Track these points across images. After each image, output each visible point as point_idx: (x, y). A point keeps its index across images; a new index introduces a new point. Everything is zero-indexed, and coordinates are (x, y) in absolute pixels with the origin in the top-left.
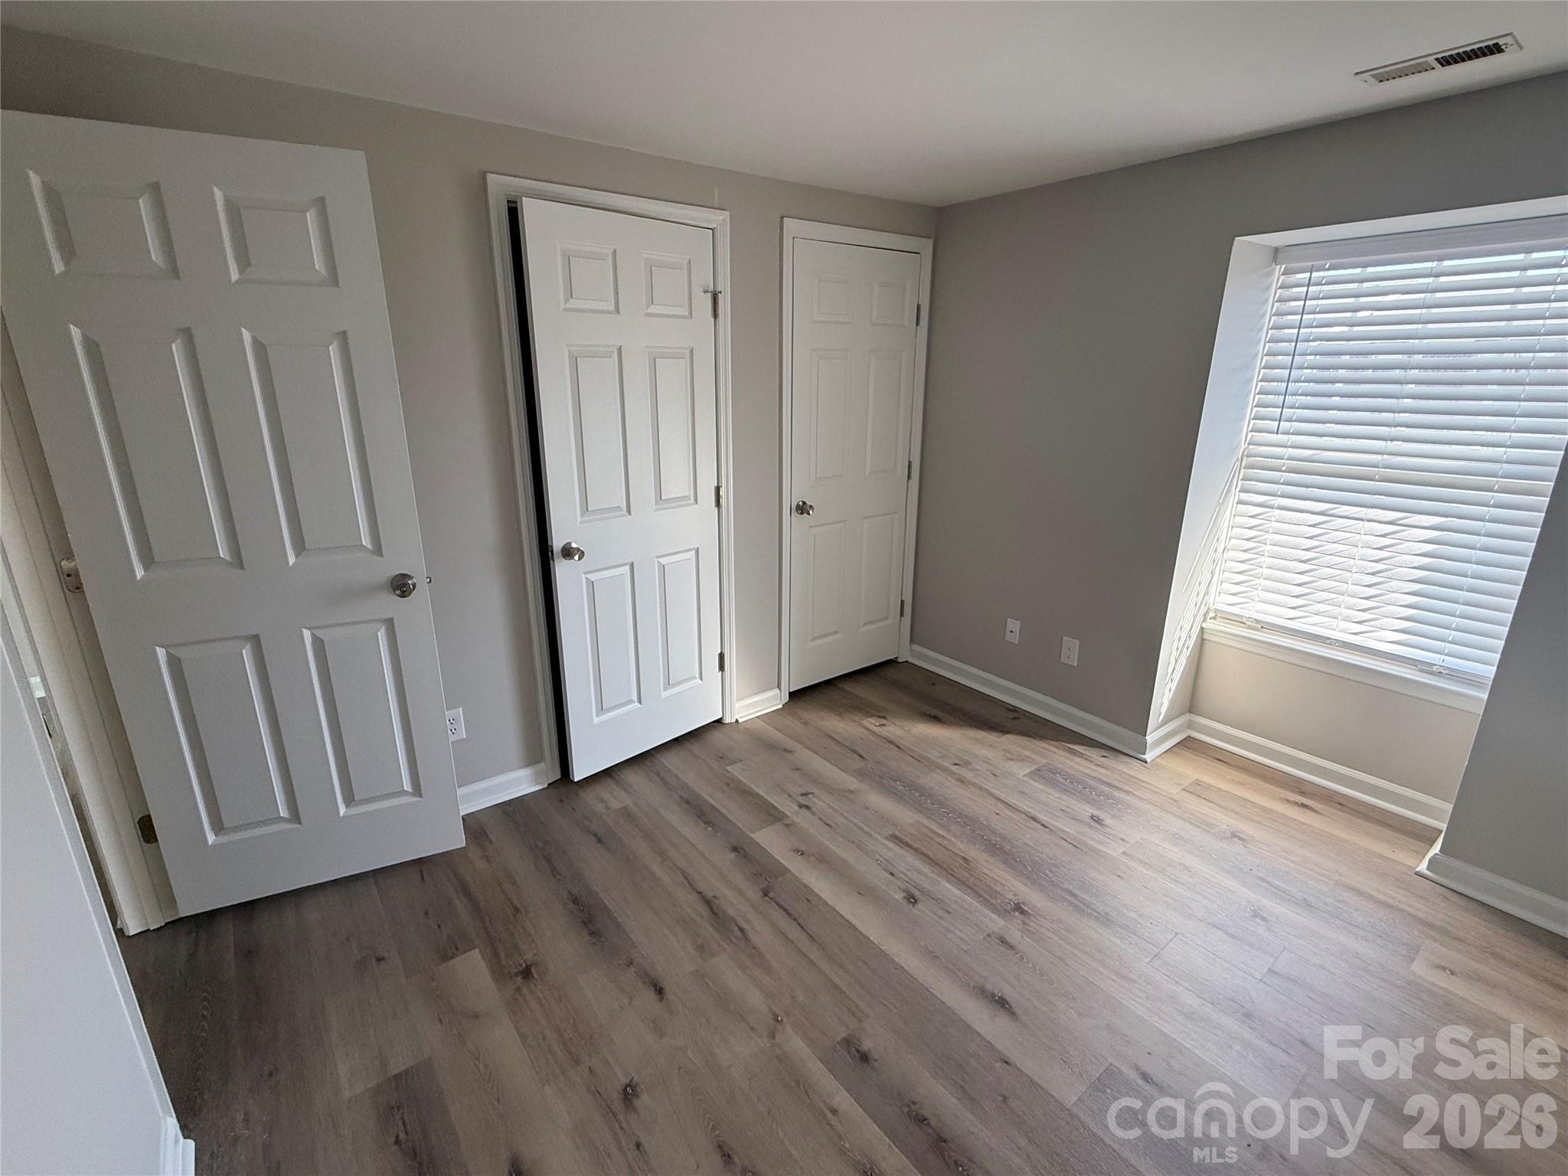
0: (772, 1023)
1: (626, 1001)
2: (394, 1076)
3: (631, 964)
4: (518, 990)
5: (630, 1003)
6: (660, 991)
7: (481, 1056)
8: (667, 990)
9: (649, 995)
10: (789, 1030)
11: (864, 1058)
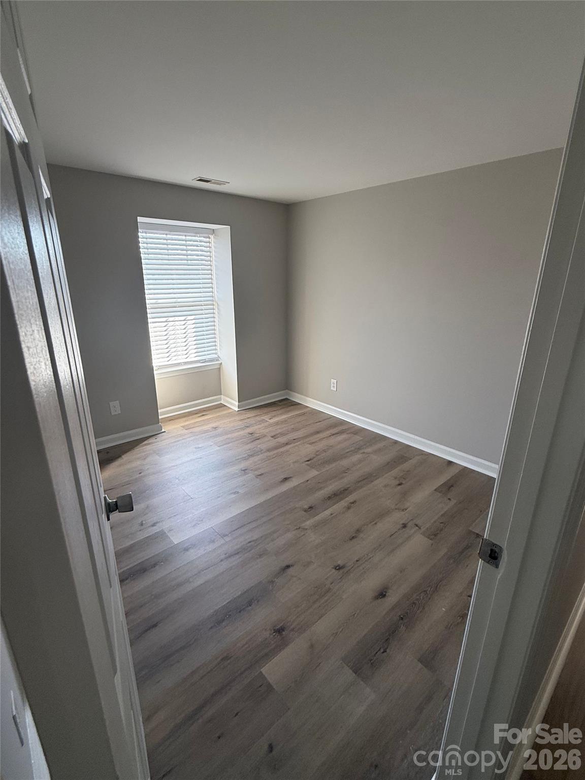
0: (300, 529)
1: (295, 579)
2: (356, 674)
3: (272, 582)
4: (293, 630)
5: (295, 577)
6: (288, 567)
7: (335, 632)
8: (288, 564)
9: (290, 571)
10: (303, 525)
11: (311, 508)
